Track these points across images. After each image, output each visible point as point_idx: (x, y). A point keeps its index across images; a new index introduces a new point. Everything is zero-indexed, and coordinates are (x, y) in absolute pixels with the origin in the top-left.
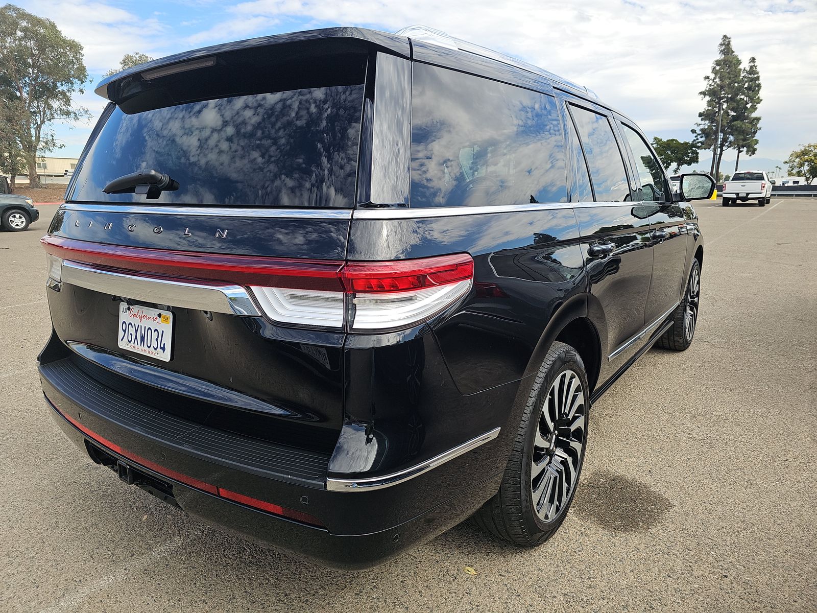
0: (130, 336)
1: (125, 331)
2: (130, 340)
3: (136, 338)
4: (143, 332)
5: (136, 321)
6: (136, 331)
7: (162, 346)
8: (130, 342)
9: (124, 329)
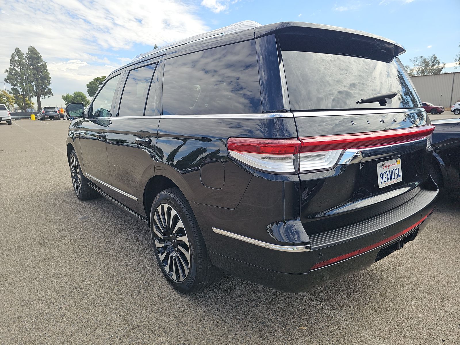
0: (385, 179)
1: (382, 178)
2: (385, 181)
3: (388, 178)
4: (391, 173)
5: (386, 170)
6: (388, 174)
7: (399, 175)
8: (385, 182)
9: (382, 177)
